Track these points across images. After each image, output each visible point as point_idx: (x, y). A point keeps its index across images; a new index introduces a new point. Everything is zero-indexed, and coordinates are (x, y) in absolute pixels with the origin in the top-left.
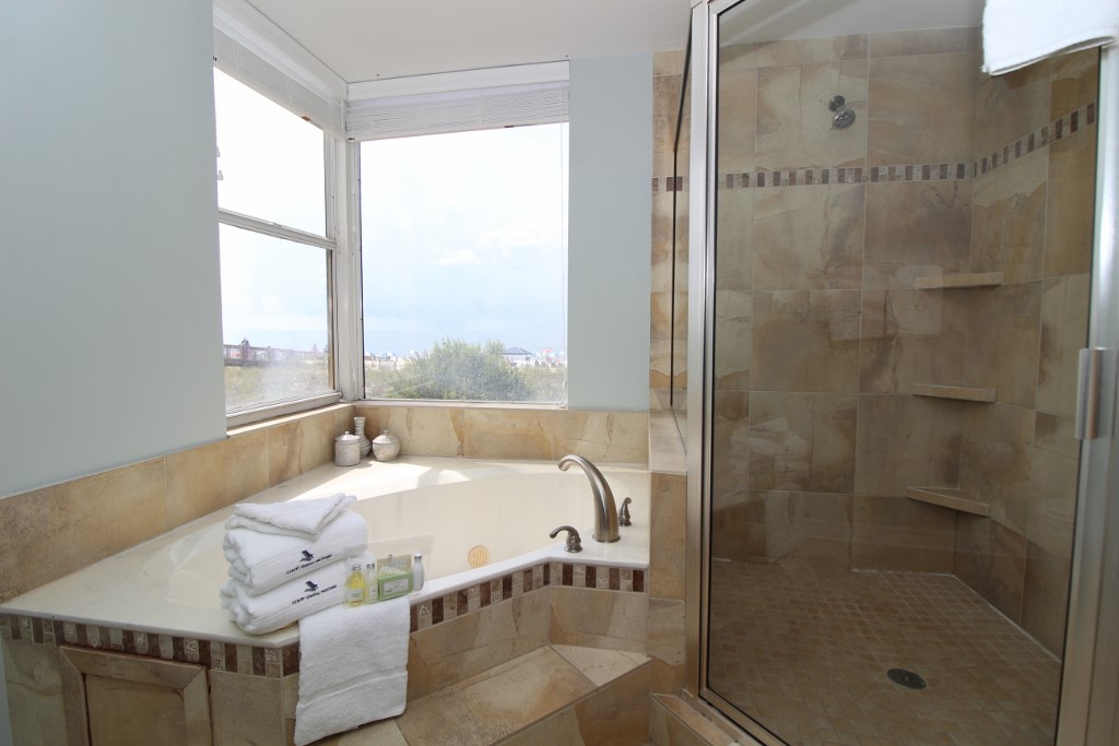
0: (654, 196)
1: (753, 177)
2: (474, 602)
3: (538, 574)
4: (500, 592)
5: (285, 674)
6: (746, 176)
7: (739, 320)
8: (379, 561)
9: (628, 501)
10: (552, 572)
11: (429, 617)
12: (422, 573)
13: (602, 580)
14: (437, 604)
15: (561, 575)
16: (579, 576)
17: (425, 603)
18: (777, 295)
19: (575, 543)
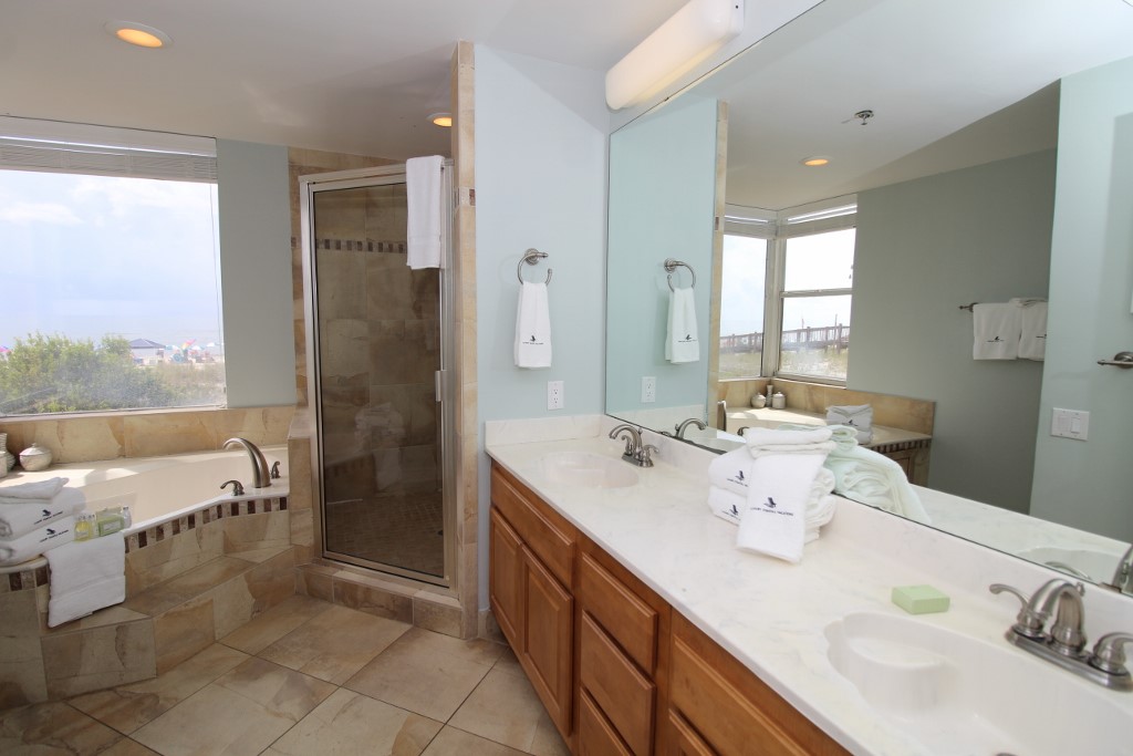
0: (293, 250)
1: (365, 244)
2: (168, 533)
3: (214, 512)
4: (186, 525)
5: (39, 585)
6: (360, 243)
7: (360, 339)
8: (97, 513)
9: (277, 464)
10: (224, 510)
11: (137, 543)
12: (130, 518)
13: (259, 509)
14: (142, 537)
15: (230, 510)
16: (243, 508)
17: (133, 535)
18: (384, 322)
19: (238, 489)
